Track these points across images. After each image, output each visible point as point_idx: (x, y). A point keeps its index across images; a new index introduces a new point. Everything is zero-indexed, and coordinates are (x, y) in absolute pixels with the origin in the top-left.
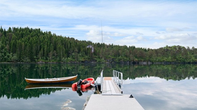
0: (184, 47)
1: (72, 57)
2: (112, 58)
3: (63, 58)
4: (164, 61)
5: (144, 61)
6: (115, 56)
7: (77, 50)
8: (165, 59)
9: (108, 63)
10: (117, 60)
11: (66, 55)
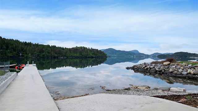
0: (86, 48)
2: (38, 54)
4: (74, 56)
5: (62, 56)
6: (40, 52)
7: (5, 47)
8: (75, 55)
9: (34, 58)
10: (41, 55)
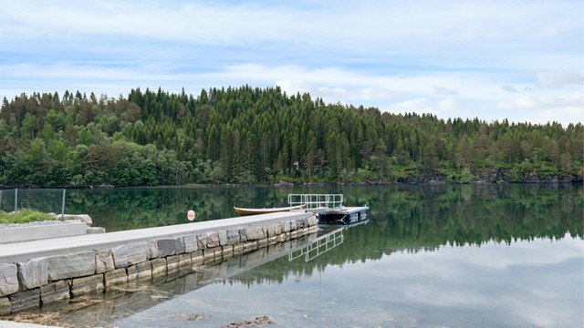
1: (370, 166)
3: (345, 171)
6: (506, 160)
7: (384, 146)
10: (514, 173)
11: (351, 161)
